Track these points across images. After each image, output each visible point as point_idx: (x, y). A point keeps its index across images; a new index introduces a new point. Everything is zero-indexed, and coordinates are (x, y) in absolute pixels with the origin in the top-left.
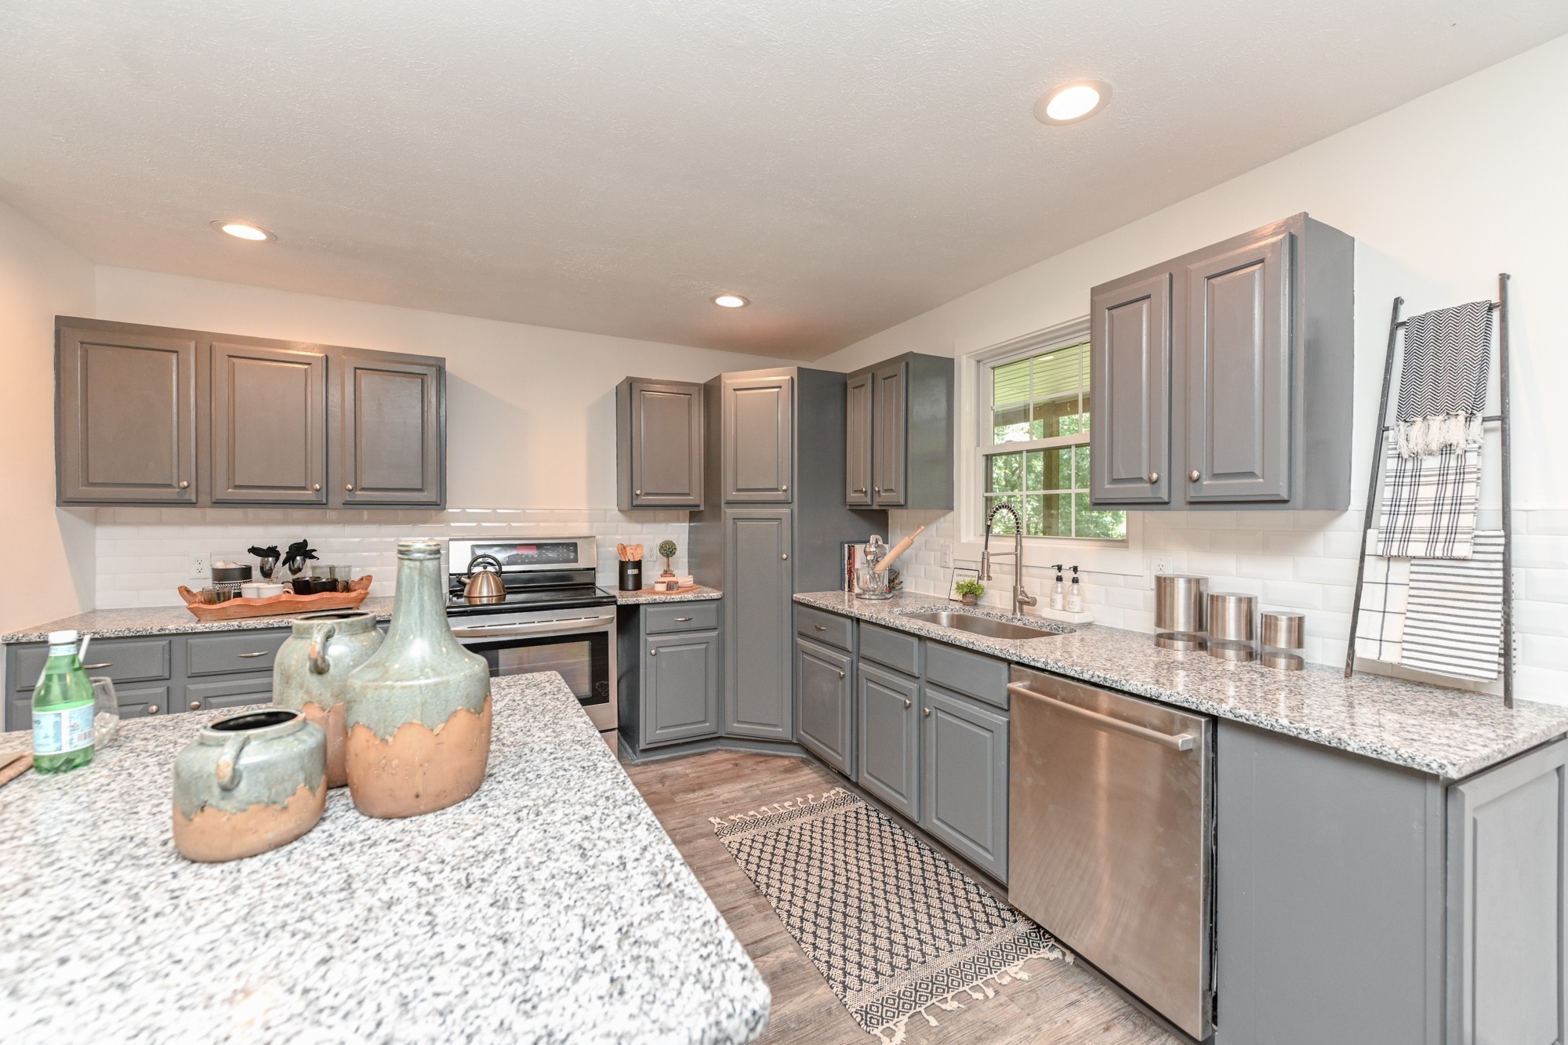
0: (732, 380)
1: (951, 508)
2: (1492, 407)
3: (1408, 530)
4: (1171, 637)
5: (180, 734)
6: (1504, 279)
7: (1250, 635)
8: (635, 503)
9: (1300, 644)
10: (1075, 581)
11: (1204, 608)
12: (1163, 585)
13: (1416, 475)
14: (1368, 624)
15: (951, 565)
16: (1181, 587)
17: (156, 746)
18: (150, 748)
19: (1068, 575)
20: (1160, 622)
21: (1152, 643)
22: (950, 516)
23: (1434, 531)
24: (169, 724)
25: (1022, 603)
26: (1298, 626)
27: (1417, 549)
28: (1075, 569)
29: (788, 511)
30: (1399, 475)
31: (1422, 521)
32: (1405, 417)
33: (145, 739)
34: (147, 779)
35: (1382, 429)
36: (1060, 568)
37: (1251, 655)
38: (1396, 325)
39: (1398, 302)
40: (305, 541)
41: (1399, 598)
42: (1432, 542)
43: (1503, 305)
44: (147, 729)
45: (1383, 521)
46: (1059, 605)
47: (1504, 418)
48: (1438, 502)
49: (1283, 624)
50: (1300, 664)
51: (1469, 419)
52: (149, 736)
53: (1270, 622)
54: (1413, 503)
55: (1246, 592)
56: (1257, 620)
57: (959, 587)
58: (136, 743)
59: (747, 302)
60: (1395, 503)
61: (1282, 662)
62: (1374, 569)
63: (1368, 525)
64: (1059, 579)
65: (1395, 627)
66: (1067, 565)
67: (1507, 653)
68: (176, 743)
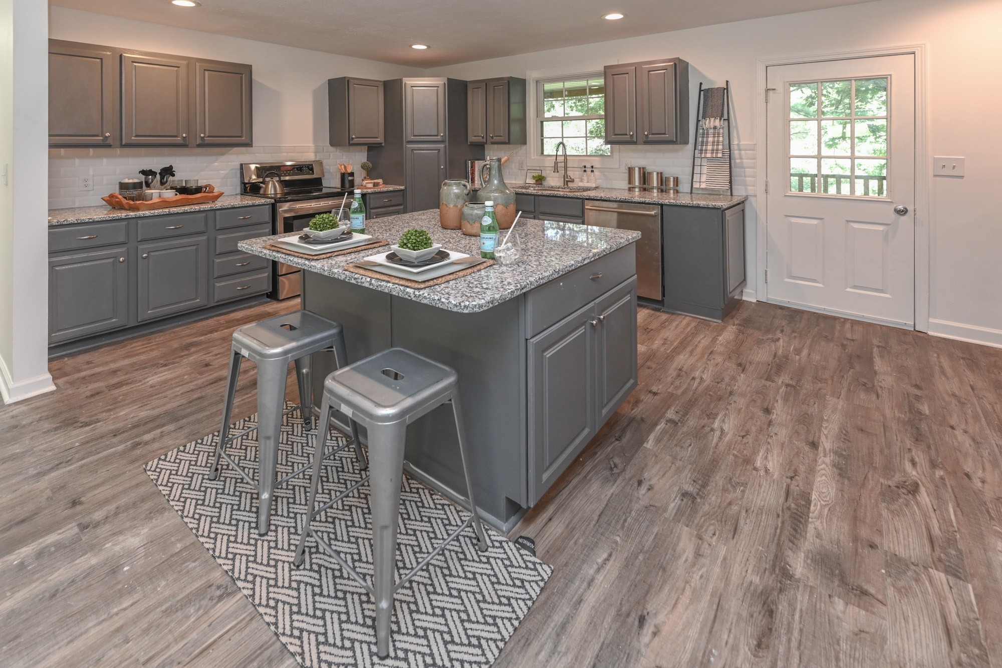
0: (409, 82)
1: (525, 143)
2: (726, 117)
3: (706, 150)
4: (634, 188)
6: (727, 82)
7: (662, 184)
8: (351, 142)
9: (677, 186)
10: (592, 171)
11: (645, 177)
12: (630, 170)
13: (708, 134)
14: (696, 177)
15: (525, 168)
16: (637, 170)
19: (589, 170)
20: (630, 183)
21: (627, 191)
22: (524, 147)
23: (713, 150)
25: (567, 181)
26: (676, 181)
27: (709, 155)
28: (592, 167)
29: (443, 146)
30: (703, 134)
31: (710, 148)
32: (704, 117)
35: (698, 121)
36: (585, 167)
37: (662, 191)
38: (700, 90)
39: (701, 84)
40: (171, 166)
41: (705, 170)
42: (712, 153)
43: (727, 89)
45: (700, 147)
46: (585, 181)
47: (728, 120)
48: (713, 142)
49: (672, 179)
50: (677, 192)
51: (720, 120)
53: (667, 179)
54: (707, 142)
55: (660, 170)
56: (664, 179)
57: (534, 177)
59: (429, 47)
60: (702, 142)
61: (672, 191)
62: (698, 162)
63: (695, 149)
64: (585, 171)
65: (704, 178)
66: (588, 165)
67: (731, 182)
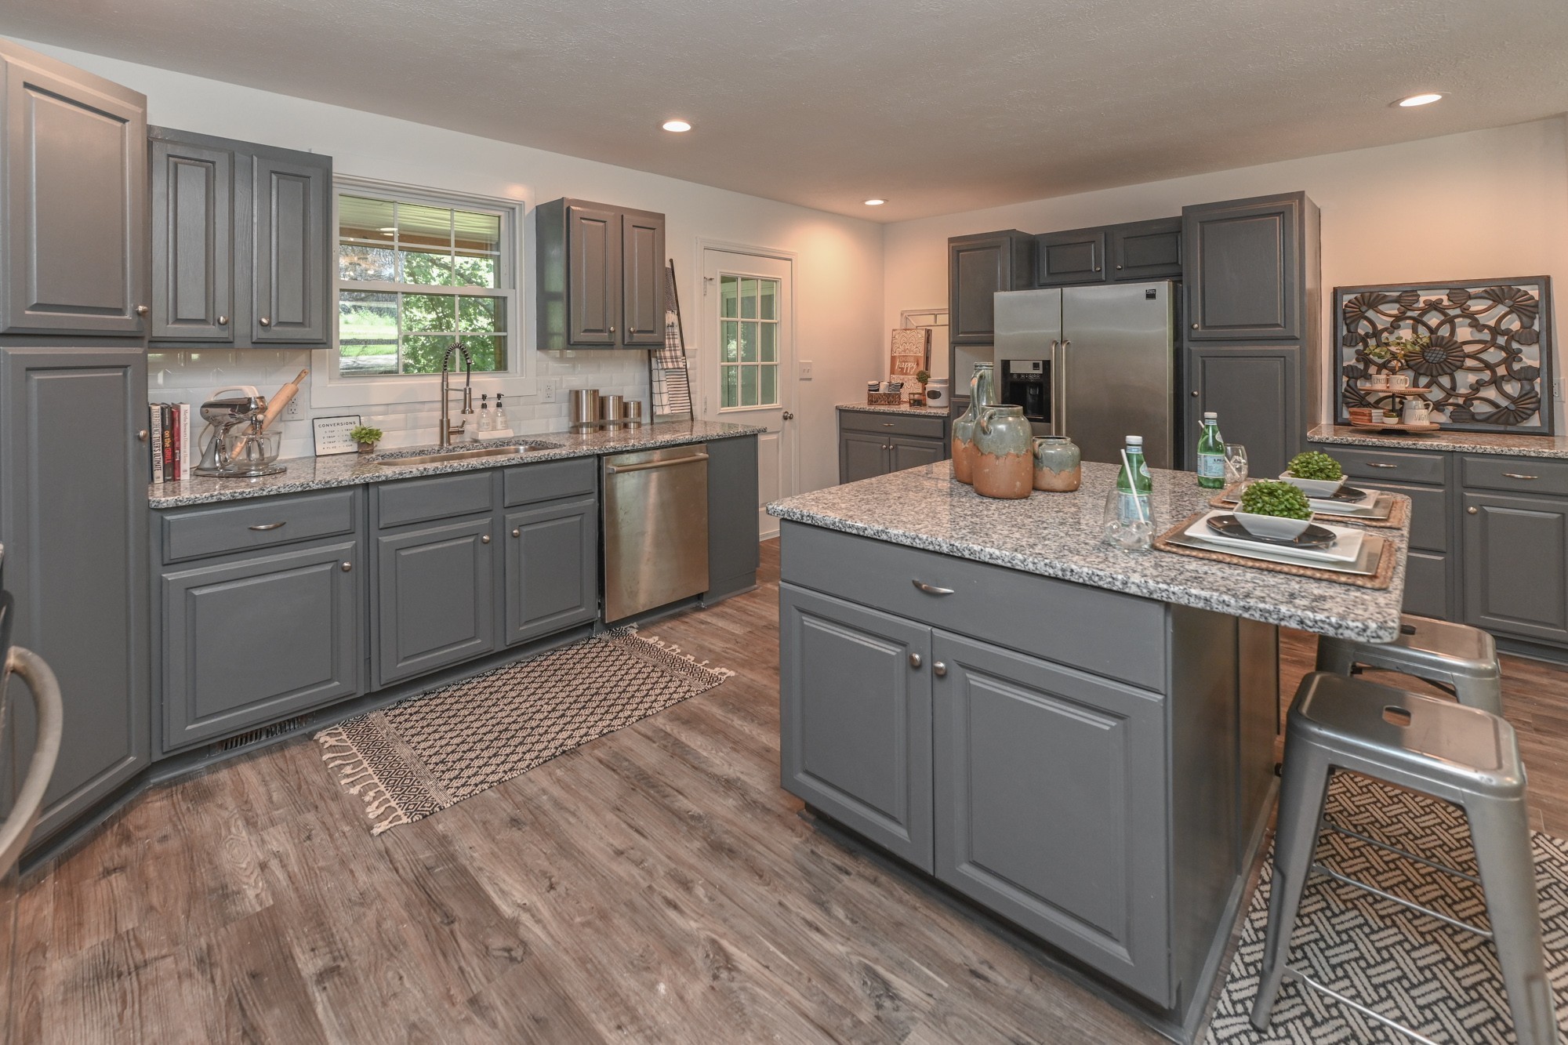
5: (1062, 540)
17: (1079, 535)
18: (1083, 536)
24: (1066, 553)
33: (1086, 544)
34: (1087, 517)
44: (1084, 553)
52: (1083, 545)
58: (1092, 542)
68: (1067, 534)
